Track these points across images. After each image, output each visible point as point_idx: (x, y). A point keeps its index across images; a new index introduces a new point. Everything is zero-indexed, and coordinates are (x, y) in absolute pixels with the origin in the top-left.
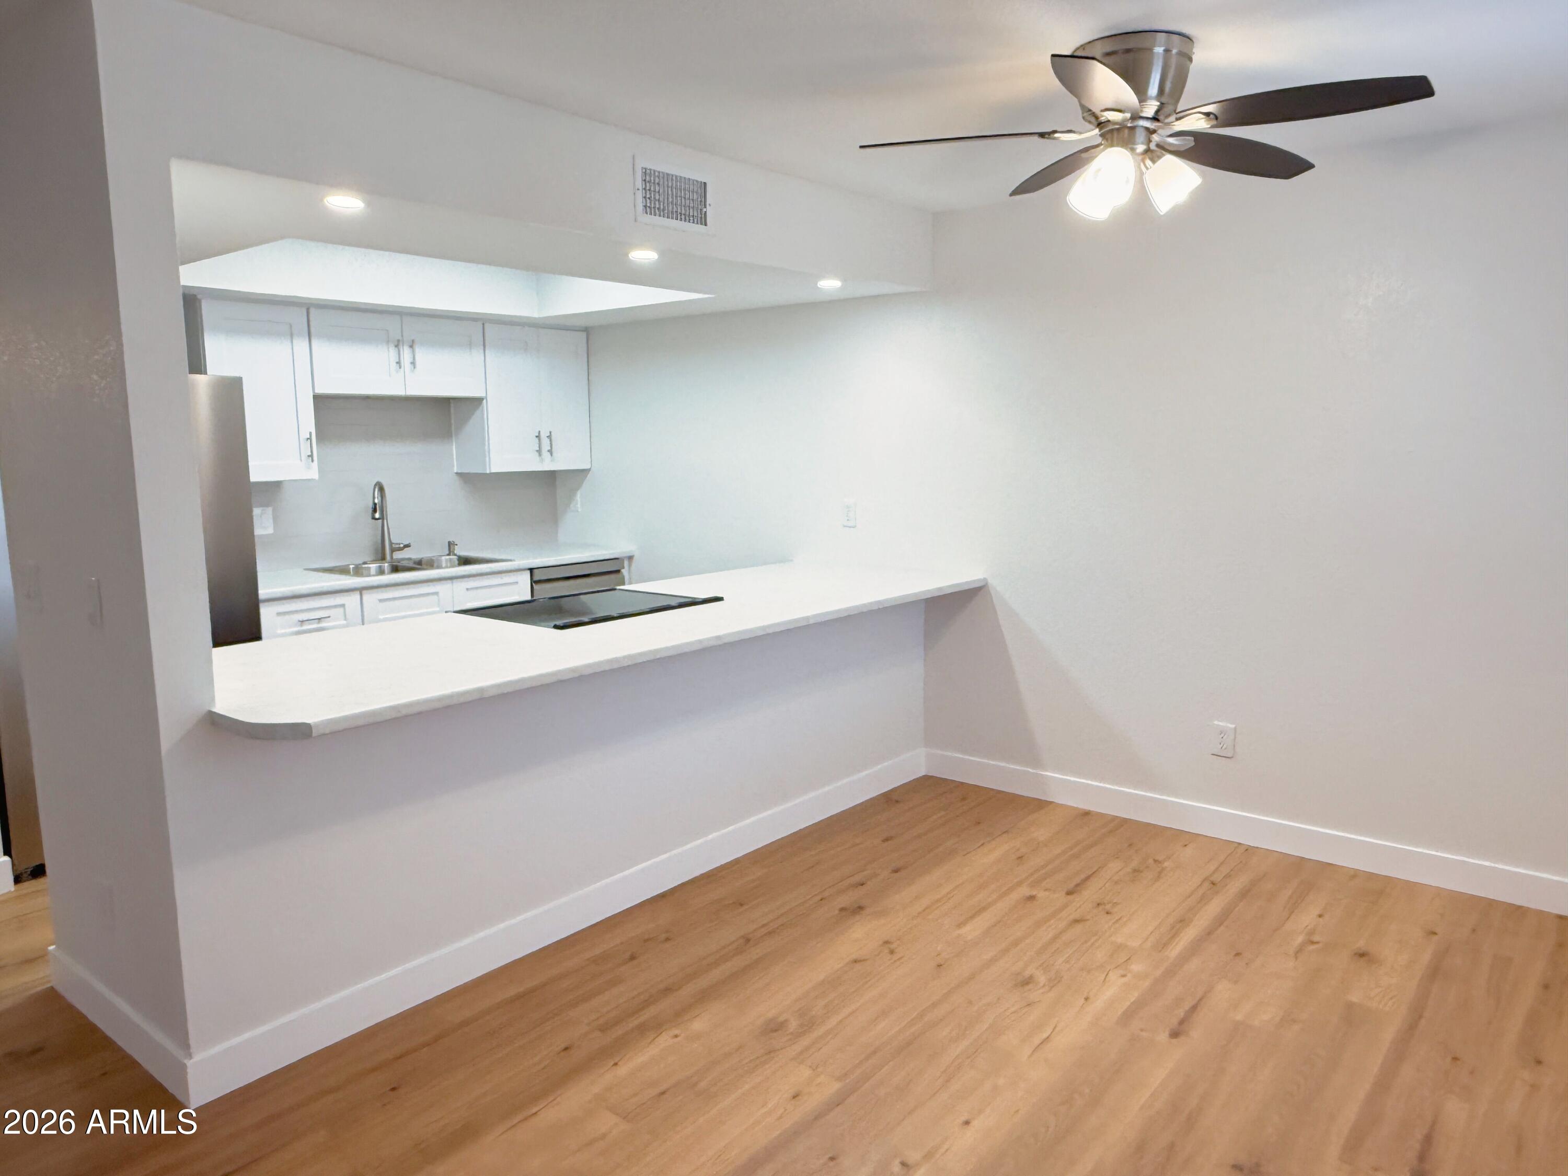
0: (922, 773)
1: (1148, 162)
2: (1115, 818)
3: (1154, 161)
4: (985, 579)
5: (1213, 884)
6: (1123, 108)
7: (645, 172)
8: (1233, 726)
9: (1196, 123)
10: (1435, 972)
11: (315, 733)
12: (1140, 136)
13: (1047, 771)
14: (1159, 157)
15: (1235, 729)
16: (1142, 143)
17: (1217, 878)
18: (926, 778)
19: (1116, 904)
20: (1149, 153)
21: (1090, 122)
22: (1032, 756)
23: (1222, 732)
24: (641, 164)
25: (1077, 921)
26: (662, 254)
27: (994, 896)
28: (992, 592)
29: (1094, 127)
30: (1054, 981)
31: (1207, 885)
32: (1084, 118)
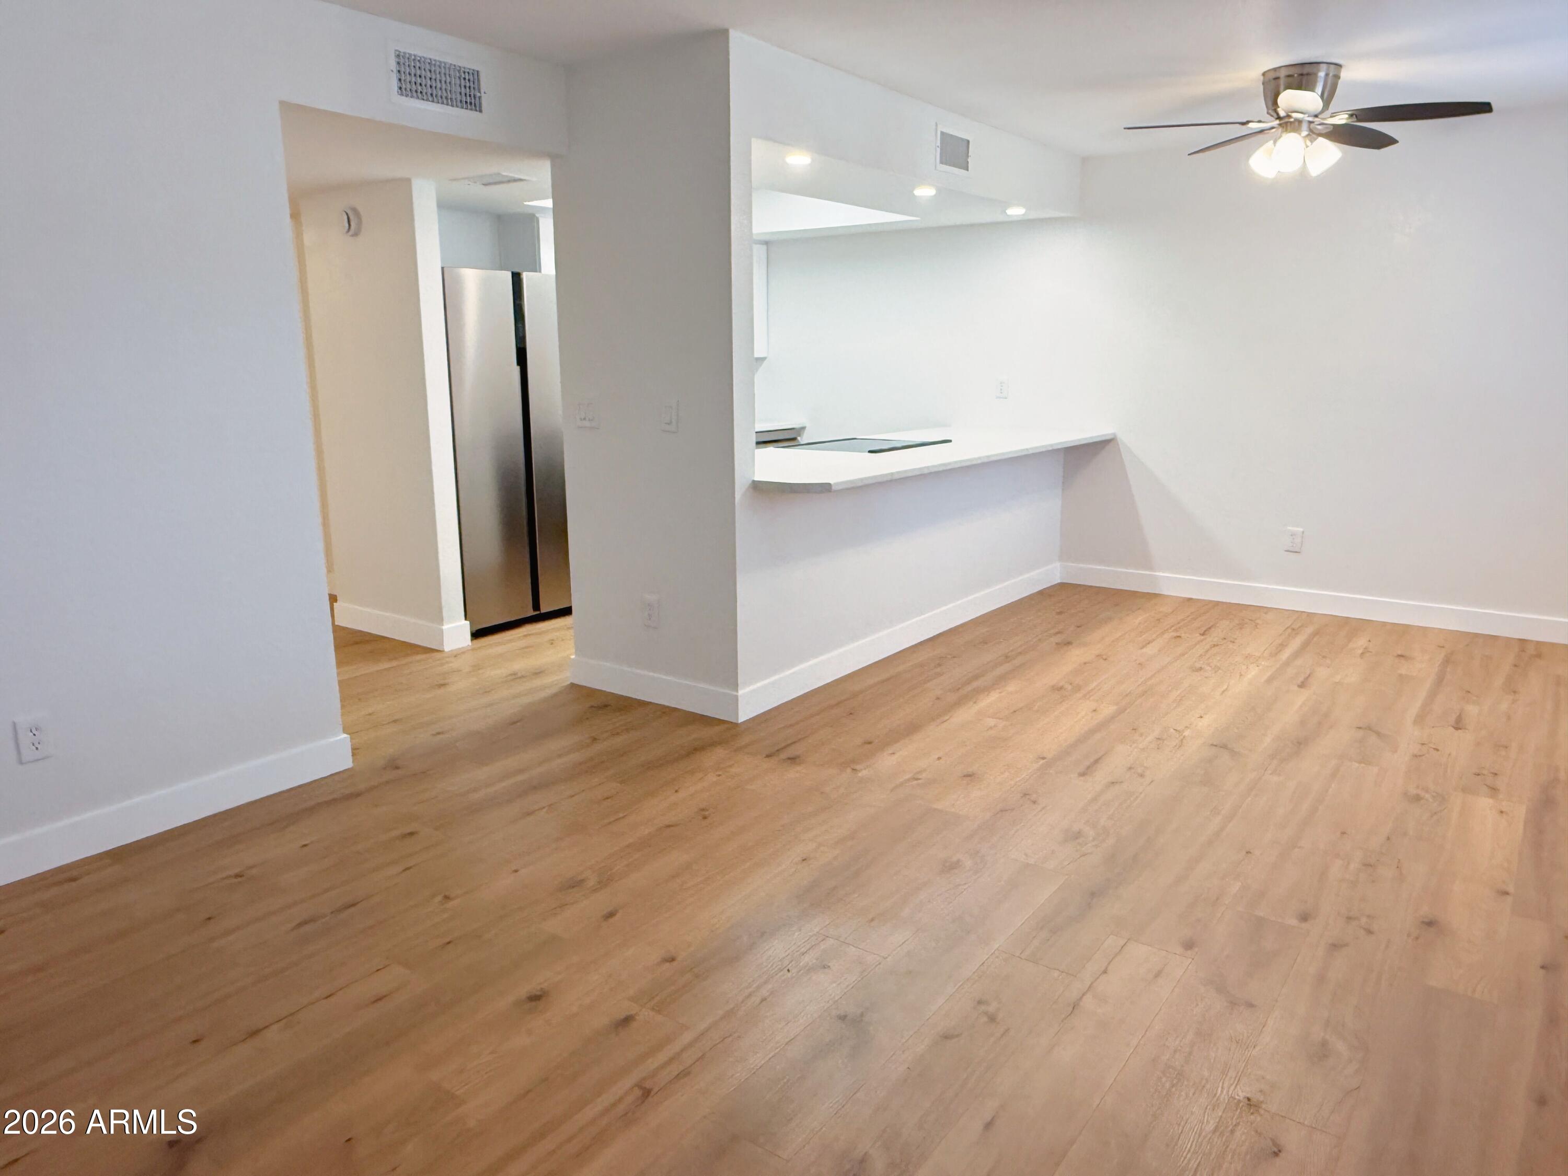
0: (1059, 581)
1: (1308, 143)
2: (1211, 601)
3: (1312, 142)
4: (1114, 434)
5: (1293, 629)
6: (1303, 111)
7: (942, 133)
8: (1301, 530)
9: (1342, 119)
10: (1447, 661)
11: (833, 488)
12: (1305, 126)
13: (1155, 572)
14: (1315, 139)
15: (1303, 532)
16: (1307, 131)
17: (1296, 626)
18: (1062, 586)
19: (1236, 639)
20: (1309, 136)
21: (1272, 116)
22: (1146, 562)
23: (1293, 535)
24: (940, 129)
25: (1214, 646)
26: (939, 191)
27: (1154, 636)
28: (1119, 443)
29: (1274, 119)
30: (1216, 669)
31: (1289, 630)
32: (1268, 113)
